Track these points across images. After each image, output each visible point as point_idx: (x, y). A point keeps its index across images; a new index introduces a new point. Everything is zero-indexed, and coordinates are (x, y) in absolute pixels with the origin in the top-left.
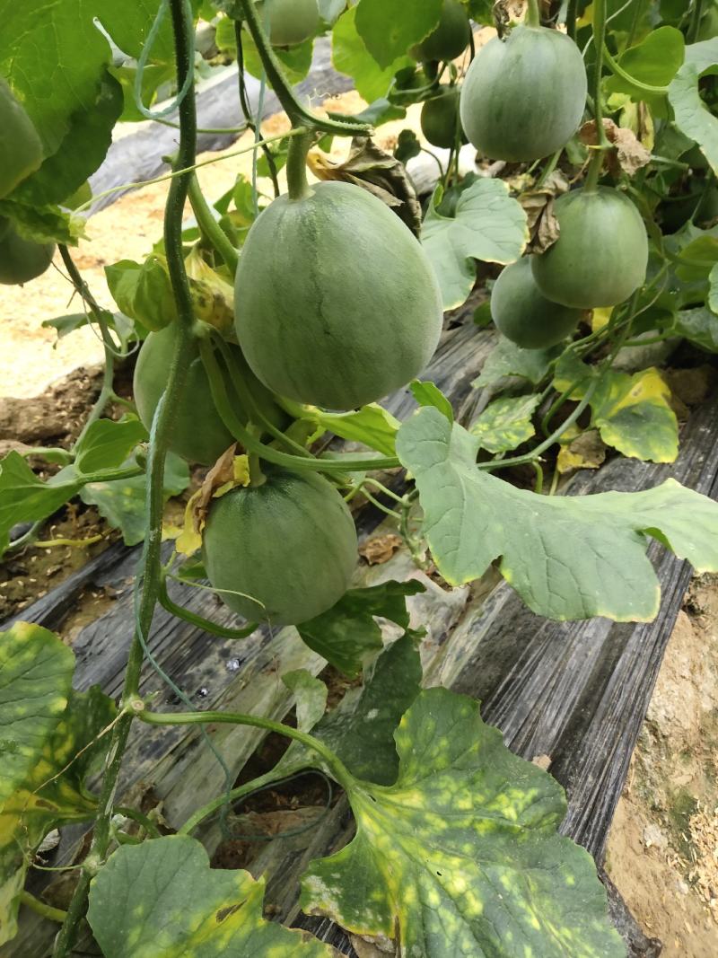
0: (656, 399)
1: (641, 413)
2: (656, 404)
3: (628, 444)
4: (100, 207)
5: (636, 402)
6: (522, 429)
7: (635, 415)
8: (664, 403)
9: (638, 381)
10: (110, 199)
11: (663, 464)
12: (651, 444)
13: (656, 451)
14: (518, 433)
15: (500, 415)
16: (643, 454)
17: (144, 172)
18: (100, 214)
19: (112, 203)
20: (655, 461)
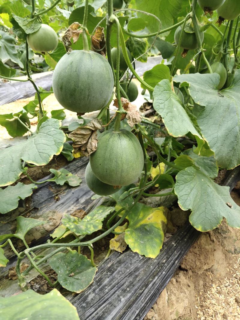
0: (157, 224)
1: (148, 229)
2: (157, 226)
3: (136, 245)
4: (8, 102)
5: (148, 223)
6: (97, 225)
7: (146, 230)
8: (160, 226)
9: (152, 212)
10: (13, 100)
11: (150, 258)
12: (147, 247)
13: (148, 251)
14: (95, 227)
15: (98, 214)
16: (142, 251)
17: (29, 93)
18: (7, 104)
19: (14, 102)
20: (146, 256)
